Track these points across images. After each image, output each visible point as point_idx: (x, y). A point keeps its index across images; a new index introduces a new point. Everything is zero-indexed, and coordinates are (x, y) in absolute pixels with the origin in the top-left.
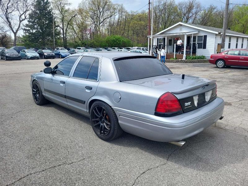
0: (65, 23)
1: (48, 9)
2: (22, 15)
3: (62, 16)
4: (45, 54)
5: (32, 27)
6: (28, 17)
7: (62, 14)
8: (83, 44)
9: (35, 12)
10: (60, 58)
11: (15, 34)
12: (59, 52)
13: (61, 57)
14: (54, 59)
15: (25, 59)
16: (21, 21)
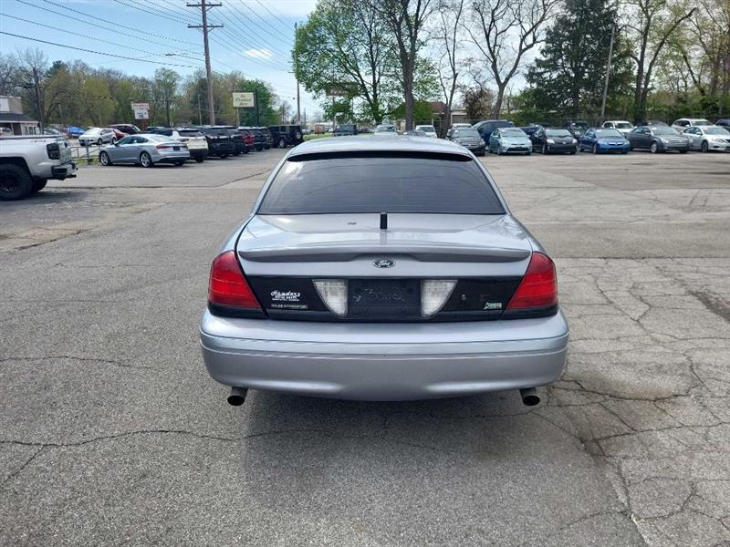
0: (649, 44)
1: (606, 6)
2: (527, 34)
3: (645, 20)
4: (550, 141)
5: (551, 65)
6: (543, 36)
7: (646, 13)
8: (705, 106)
9: (563, 22)
10: (592, 152)
11: (502, 86)
12: (594, 136)
13: (595, 151)
14: (573, 156)
15: (496, 153)
16: (522, 51)
